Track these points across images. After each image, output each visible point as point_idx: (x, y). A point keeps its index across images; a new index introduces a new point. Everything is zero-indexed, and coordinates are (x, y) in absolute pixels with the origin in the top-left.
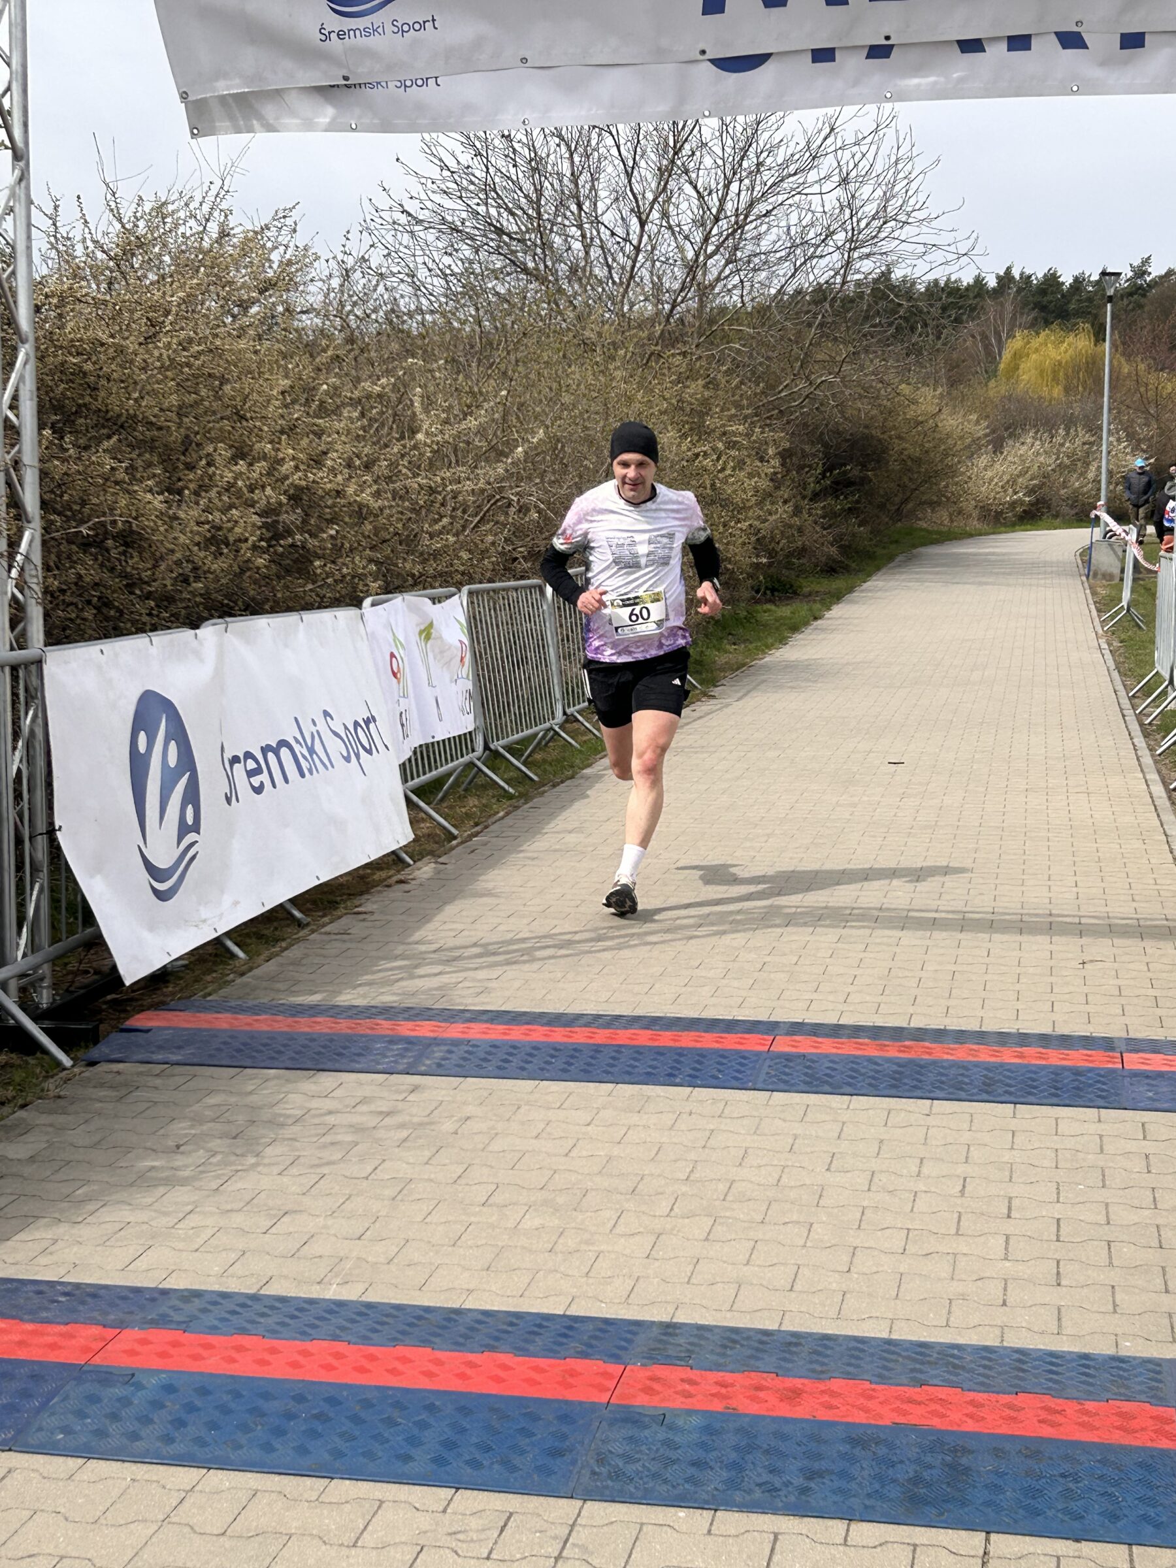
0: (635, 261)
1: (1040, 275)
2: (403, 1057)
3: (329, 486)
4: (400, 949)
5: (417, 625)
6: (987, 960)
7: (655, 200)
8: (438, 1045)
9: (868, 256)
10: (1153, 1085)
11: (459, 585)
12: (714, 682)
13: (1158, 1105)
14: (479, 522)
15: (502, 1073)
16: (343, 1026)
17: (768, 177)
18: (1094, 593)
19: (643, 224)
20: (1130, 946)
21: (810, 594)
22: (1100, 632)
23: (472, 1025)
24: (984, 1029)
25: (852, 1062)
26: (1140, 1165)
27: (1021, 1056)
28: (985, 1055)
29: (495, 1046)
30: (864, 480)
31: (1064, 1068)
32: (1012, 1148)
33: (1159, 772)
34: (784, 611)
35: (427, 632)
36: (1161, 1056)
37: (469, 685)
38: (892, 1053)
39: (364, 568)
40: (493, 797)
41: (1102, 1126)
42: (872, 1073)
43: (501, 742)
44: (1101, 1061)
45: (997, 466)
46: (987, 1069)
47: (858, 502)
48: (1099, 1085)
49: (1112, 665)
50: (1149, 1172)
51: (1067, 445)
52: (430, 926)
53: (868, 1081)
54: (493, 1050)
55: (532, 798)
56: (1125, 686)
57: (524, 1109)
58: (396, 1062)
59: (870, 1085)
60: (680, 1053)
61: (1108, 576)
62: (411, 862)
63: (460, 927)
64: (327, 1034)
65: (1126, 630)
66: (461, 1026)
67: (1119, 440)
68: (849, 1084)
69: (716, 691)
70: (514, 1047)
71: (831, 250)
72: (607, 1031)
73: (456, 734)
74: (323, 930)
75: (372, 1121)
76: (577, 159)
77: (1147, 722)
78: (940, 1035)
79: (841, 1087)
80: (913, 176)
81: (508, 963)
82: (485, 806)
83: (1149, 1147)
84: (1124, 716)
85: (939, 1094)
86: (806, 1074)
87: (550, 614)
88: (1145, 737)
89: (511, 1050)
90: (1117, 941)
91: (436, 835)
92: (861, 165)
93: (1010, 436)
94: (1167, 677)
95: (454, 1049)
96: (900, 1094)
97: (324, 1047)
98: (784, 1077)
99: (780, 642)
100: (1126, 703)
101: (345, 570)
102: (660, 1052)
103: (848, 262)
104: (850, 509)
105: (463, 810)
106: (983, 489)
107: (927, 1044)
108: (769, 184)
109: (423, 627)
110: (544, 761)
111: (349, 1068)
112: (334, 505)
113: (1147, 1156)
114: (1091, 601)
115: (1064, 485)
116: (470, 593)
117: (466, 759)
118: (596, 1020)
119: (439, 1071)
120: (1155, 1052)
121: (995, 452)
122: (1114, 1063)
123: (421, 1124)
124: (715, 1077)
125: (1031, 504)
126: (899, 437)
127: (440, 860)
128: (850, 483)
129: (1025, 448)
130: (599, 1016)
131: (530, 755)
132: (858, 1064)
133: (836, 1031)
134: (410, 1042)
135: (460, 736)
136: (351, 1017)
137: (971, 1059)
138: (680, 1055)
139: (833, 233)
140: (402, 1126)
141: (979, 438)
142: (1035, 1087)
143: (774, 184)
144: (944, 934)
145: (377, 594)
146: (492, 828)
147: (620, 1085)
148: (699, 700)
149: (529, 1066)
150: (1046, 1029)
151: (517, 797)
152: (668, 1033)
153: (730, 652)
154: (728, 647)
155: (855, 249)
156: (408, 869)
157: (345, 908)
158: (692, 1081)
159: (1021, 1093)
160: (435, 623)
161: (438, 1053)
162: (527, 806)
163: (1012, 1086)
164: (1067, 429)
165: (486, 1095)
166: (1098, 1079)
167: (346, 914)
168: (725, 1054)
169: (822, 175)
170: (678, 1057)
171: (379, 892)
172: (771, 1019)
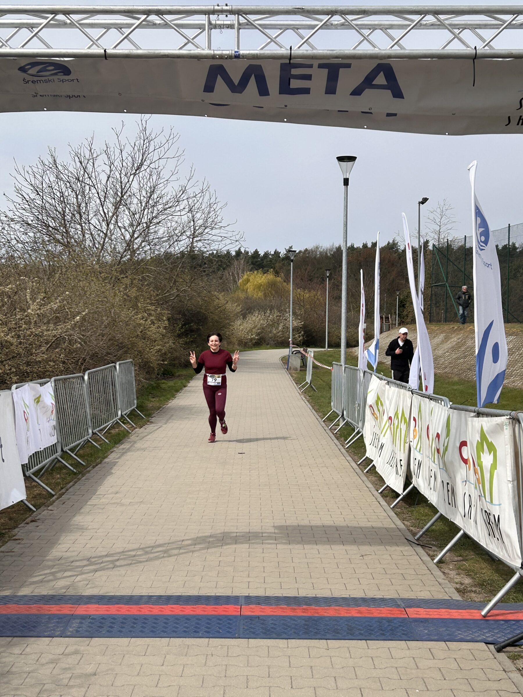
0: (105, 240)
1: (252, 252)
2: (58, 627)
5: (34, 396)
7: (113, 216)
8: (75, 619)
9: (200, 240)
10: (426, 626)
11: (51, 378)
12: (149, 415)
14: (49, 347)
15: (110, 634)
16: (22, 610)
17: (160, 207)
18: (292, 376)
19: (108, 225)
21: (179, 376)
22: (300, 393)
24: (335, 596)
25: (282, 620)
26: (439, 676)
27: (359, 612)
28: (343, 612)
29: (103, 619)
30: (198, 329)
31: (382, 618)
32: (375, 668)
33: (350, 456)
34: (171, 383)
35: (38, 400)
36: (422, 609)
37: (54, 423)
38: (300, 613)
40: (67, 473)
41: (411, 651)
42: (293, 626)
43: (68, 448)
44: (397, 614)
45: (245, 324)
46: (346, 621)
47: (196, 338)
48: (401, 628)
49: (311, 408)
50: (445, 679)
51: (271, 316)
53: (293, 630)
54: (103, 621)
55: (85, 474)
56: (319, 416)
57: (127, 656)
58: (54, 630)
59: (295, 633)
60: (198, 618)
61: (296, 369)
62: (34, 509)
63: (68, 546)
64: (15, 615)
65: (311, 392)
66: (83, 607)
68: (285, 633)
69: (153, 420)
70: (114, 619)
72: (158, 607)
73: (50, 445)
74: (0, 550)
76: (79, 197)
77: (335, 433)
78: (316, 600)
79: (280, 635)
80: (216, 210)
82: (63, 478)
83: (438, 663)
84: (325, 430)
85: (328, 636)
86: (262, 628)
87: (86, 389)
89: (113, 620)
91: (43, 494)
92: (196, 206)
93: (249, 313)
94: (341, 414)
96: (310, 637)
97: (15, 623)
98: (252, 630)
99: (173, 397)
102: (188, 618)
103: (192, 243)
104: (192, 341)
106: (239, 333)
107: (314, 607)
108: (160, 210)
109: (36, 397)
111: (30, 635)
113: (440, 669)
114: (292, 380)
115: (270, 332)
116: (55, 381)
117: (54, 456)
118: (150, 599)
119: (78, 635)
120: (418, 607)
121: (243, 319)
122: (404, 614)
124: (219, 632)
125: (258, 339)
126: (211, 313)
127: (50, 508)
128: (192, 331)
129: (255, 317)
131: (77, 452)
132: (285, 620)
133: (267, 600)
135: (51, 446)
136: (25, 604)
137: (337, 615)
139: (184, 232)
141: (237, 313)
142: (372, 631)
143: (162, 211)
145: (16, 383)
146: (71, 490)
147: (171, 639)
148: (146, 424)
149: (123, 630)
150: (362, 595)
151: (77, 473)
152: (189, 607)
153: (153, 402)
154: (152, 399)
155: (195, 237)
156: (35, 513)
157: (9, 537)
158: (207, 635)
159: (367, 634)
160: (42, 395)
161: (75, 624)
162: (84, 478)
163: (361, 630)
164: (271, 310)
165: (105, 649)
166: (400, 624)
167: (9, 540)
168: (220, 618)
169: (182, 208)
170: (197, 621)
171: (23, 527)
172: (234, 594)
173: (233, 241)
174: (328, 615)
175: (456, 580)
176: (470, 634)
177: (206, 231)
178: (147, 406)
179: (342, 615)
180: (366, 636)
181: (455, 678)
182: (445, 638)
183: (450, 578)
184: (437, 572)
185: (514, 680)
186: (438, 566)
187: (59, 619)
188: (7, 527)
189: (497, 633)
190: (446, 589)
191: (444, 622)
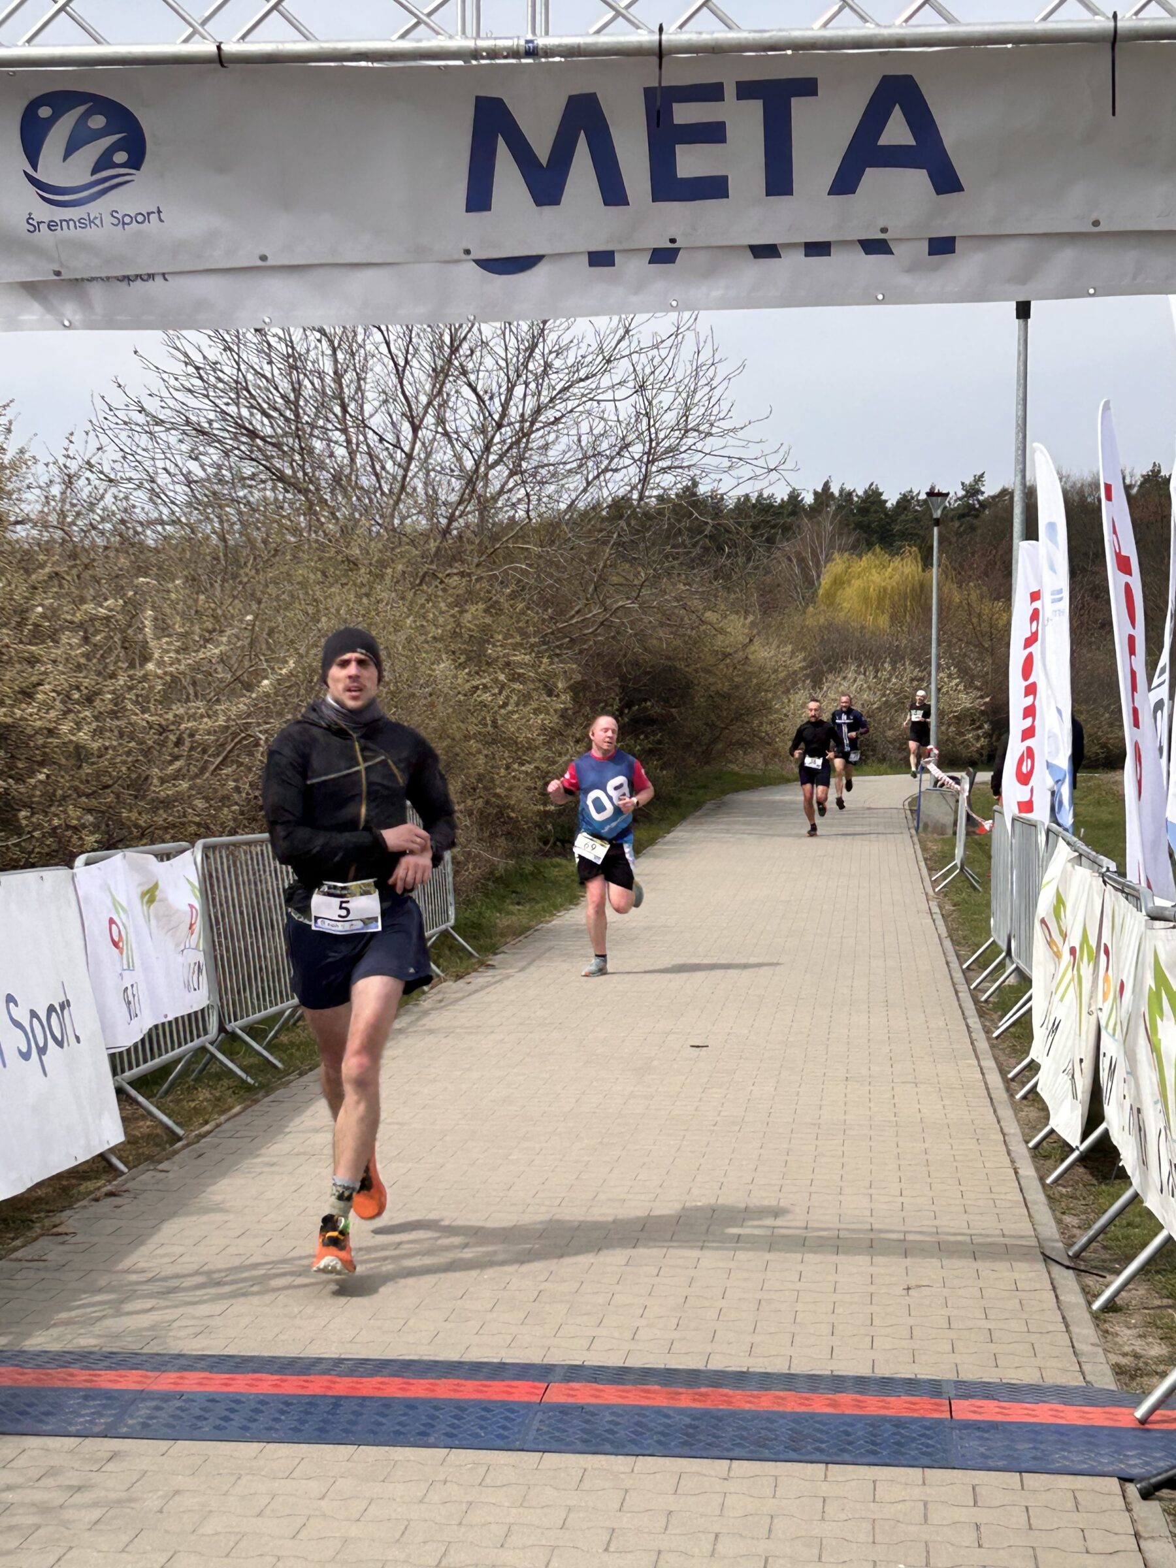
0: (406, 470)
1: (860, 492)
2: (101, 1415)
3: (39, 723)
4: (102, 1282)
5: (140, 885)
6: (798, 1286)
7: (429, 404)
8: (144, 1400)
9: (670, 468)
10: (988, 1439)
11: (192, 840)
12: (494, 950)
13: (991, 1463)
14: (222, 763)
15: (221, 1434)
16: (28, 1378)
17: (557, 380)
18: (924, 849)
19: (415, 429)
20: (962, 1267)
22: (931, 893)
23: (186, 1374)
24: (793, 1371)
25: (639, 1415)
26: (969, 1538)
27: (834, 1404)
28: (792, 1403)
29: (213, 1401)
30: (667, 718)
31: (885, 1419)
32: (823, 1519)
35: (150, 895)
36: (996, 1403)
37: (200, 957)
38: (686, 1403)
39: (79, 819)
40: (229, 1088)
41: (928, 1490)
42: (660, 1429)
43: (239, 1023)
44: (926, 1409)
46: (794, 1421)
47: (659, 742)
48: (923, 1440)
49: (943, 931)
50: (980, 1546)
51: (894, 680)
52: (144, 1250)
53: (656, 1437)
54: (210, 1405)
55: (273, 1090)
56: (958, 956)
57: (245, 1479)
58: (90, 1422)
59: (659, 1442)
60: (436, 1406)
61: (940, 829)
62: (125, 1170)
63: (177, 1250)
64: (10, 1388)
65: (959, 891)
66: (173, 1376)
67: (950, 676)
68: (633, 1441)
69: (495, 960)
70: (238, 1402)
71: (628, 462)
72: (349, 1379)
73: (186, 1012)
74: (13, 1256)
75: (57, 1498)
76: (340, 356)
77: (983, 999)
78: (741, 1379)
79: (624, 1446)
80: (716, 382)
81: (233, 1295)
82: (218, 1099)
83: (982, 1516)
84: (957, 992)
85: (737, 1452)
86: (584, 1431)
88: (980, 1016)
89: (233, 1405)
90: (946, 1262)
91: (157, 1135)
93: (831, 669)
94: (1004, 947)
95: (164, 1405)
96: (693, 1453)
97: (6, 1404)
98: (557, 1434)
99: (571, 902)
100: (959, 976)
101: (56, 822)
102: (411, 1405)
103: (646, 477)
105: (192, 1104)
107: (726, 1391)
108: (558, 388)
109: (146, 888)
110: (292, 1044)
111: (33, 1430)
112: (44, 746)
113: (978, 1527)
114: (920, 858)
116: (206, 848)
117: (197, 1042)
118: (337, 1366)
119: (145, 1433)
120: (989, 1397)
121: (813, 688)
122: (943, 1412)
123: (119, 1502)
124: (477, 1436)
126: (707, 671)
127: (160, 1167)
128: (651, 721)
129: (846, 684)
130: (340, 1361)
131: (275, 1037)
132: (645, 1416)
133: (620, 1375)
134: (109, 1396)
135: (189, 1015)
136: (39, 1367)
137: (777, 1408)
138: (436, 1408)
139: (627, 446)
140: (95, 1504)
141: (795, 673)
142: (850, 1443)
143: (565, 389)
144: (750, 1255)
145: (94, 850)
146: (224, 1127)
147: (362, 1447)
148: (475, 970)
149: (253, 1425)
150: (864, 1371)
151: (256, 1088)
152: (422, 1381)
153: (513, 914)
154: (511, 907)
155: (653, 461)
156: (123, 1177)
157: (42, 1228)
158: (449, 1441)
159: (834, 1450)
160: (160, 884)
161: (143, 1410)
162: (267, 1099)
163: (823, 1442)
164: (893, 663)
165: (200, 1462)
166: (923, 1431)
167: (43, 1235)
168: (489, 1406)
169: (616, 380)
170: (433, 1411)
171: (85, 1207)
172: (545, 1362)
173: (759, 471)
174: (753, 1408)
175: (1127, 1349)
176: (1090, 1459)
177: (689, 441)
178: (495, 926)
179: (789, 1410)
180: (830, 1455)
181: (1006, 1545)
182: (1024, 1466)
183: (1116, 1344)
184: (1086, 1331)
185: (1147, 1555)
186: (1097, 1318)
187: (108, 1398)
188: (48, 1207)
189: (1160, 1459)
190: (1085, 1367)
191: (1035, 1432)
